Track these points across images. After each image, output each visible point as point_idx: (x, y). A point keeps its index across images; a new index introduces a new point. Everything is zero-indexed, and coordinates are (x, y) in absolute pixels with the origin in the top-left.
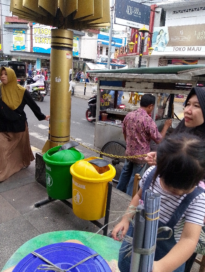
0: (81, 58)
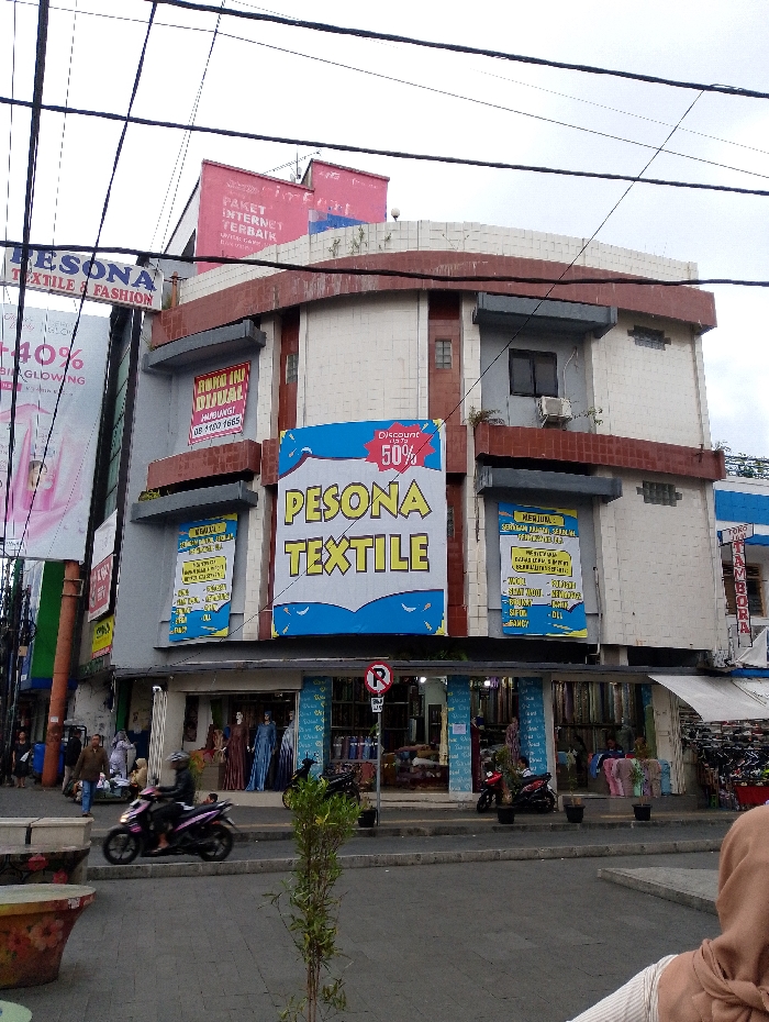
0: (613, 649)
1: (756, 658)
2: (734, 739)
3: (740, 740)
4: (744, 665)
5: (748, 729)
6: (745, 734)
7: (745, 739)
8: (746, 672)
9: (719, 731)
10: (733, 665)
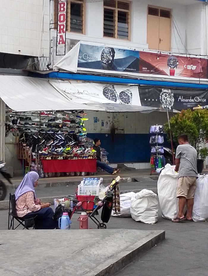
1: (69, 65)
2: (49, 125)
3: (54, 126)
4: (59, 69)
5: (60, 118)
6: (57, 122)
7: (57, 126)
8: (60, 75)
9: (38, 120)
10: (52, 69)
